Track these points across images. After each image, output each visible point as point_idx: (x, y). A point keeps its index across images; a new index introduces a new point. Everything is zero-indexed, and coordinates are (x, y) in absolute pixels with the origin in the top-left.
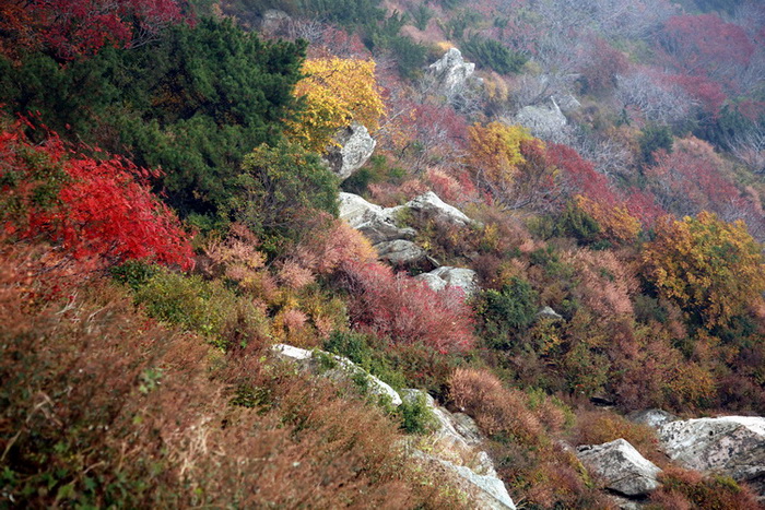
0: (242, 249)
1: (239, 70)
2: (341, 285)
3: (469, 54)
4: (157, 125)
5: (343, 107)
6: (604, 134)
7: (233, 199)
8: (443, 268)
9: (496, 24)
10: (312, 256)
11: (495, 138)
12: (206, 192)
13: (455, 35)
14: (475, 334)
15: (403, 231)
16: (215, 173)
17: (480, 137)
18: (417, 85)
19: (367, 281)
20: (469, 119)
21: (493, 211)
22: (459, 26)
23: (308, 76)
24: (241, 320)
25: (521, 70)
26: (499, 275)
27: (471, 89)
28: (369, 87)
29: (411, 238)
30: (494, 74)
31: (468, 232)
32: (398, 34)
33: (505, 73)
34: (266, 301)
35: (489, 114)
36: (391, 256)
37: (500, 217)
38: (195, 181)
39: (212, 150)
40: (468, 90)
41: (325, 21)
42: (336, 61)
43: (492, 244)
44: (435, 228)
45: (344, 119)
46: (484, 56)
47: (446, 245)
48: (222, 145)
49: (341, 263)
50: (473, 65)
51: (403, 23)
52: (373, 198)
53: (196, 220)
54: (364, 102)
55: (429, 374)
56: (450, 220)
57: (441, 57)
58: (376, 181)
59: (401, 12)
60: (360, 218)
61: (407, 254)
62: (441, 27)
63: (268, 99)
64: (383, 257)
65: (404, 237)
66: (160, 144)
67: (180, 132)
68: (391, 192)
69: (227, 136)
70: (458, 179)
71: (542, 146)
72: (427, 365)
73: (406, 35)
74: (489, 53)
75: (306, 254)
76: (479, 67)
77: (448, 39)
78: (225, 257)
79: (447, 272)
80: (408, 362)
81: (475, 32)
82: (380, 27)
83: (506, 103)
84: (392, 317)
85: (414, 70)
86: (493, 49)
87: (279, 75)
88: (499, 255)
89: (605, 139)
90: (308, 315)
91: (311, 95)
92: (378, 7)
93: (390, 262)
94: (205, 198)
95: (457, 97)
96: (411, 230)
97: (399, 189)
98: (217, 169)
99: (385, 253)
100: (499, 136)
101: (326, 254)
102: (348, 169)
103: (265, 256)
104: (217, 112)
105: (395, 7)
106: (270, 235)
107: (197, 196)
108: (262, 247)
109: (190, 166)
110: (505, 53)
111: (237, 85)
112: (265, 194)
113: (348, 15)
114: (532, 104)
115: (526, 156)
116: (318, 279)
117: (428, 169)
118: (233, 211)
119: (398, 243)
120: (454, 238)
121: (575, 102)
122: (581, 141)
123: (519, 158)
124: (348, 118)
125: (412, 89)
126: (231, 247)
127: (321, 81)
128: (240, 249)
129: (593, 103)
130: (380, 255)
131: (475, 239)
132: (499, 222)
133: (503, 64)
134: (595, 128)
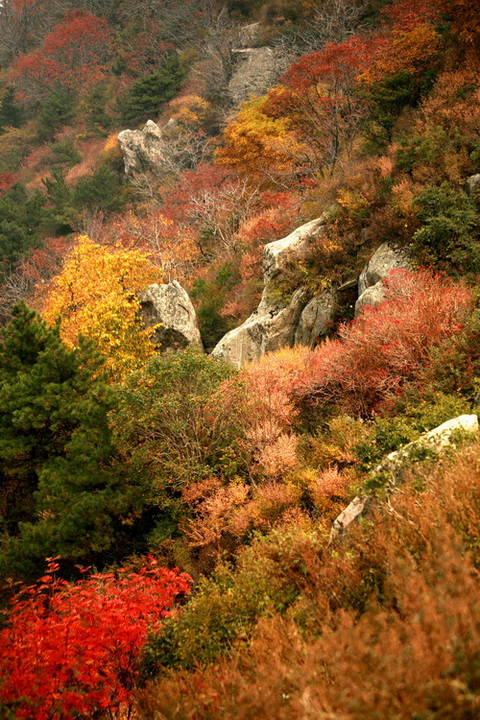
0: (218, 502)
1: (12, 398)
2: (318, 408)
3: (134, 121)
4: (27, 525)
5: (116, 299)
6: (307, 13)
7: (154, 482)
8: (361, 278)
9: (117, 73)
10: (267, 424)
11: (244, 141)
12: (131, 508)
13: (106, 126)
14: (456, 281)
15: (294, 303)
16: (114, 487)
17: (234, 156)
18: (140, 198)
19: (330, 375)
20: (208, 158)
21: (325, 186)
22: (98, 117)
23: (59, 321)
24: (275, 557)
25: (184, 71)
26: (402, 217)
27: (176, 138)
28: (109, 257)
29: (308, 297)
30: (173, 103)
31: (334, 228)
32: (72, 191)
33: (178, 90)
34: (292, 505)
35: (215, 132)
36: (316, 331)
37: (336, 181)
38: (111, 515)
39: (85, 478)
40: (175, 143)
41: (13, 269)
42: (59, 281)
43: (363, 206)
44: (310, 263)
45: (129, 305)
46: (147, 105)
47: (336, 260)
48: (86, 462)
49: (293, 395)
50: (150, 122)
51: (61, 180)
52: (239, 318)
53: (158, 537)
54: (122, 271)
55: (474, 359)
56: (310, 240)
57: (123, 154)
58: (221, 304)
59: (48, 175)
60: (254, 346)
61: (323, 312)
62: (88, 138)
63: (62, 381)
64: (312, 341)
65: (302, 306)
66: (50, 532)
67: (48, 503)
68: (243, 293)
69: (79, 451)
70: (267, 207)
71: (281, 91)
72: (463, 355)
73: (76, 182)
74: (145, 98)
75: (260, 431)
76: (155, 117)
77: (106, 136)
78: (217, 526)
79: (368, 275)
80: (447, 376)
81: (114, 101)
82: (53, 207)
83: (214, 107)
84: (385, 367)
85: (120, 193)
86: (144, 91)
87: (42, 354)
88: (379, 204)
89: (313, 14)
90: (332, 465)
91: (84, 329)
92: (29, 200)
93: (322, 337)
94: (138, 513)
95: (176, 159)
96: (299, 293)
97: (244, 282)
98: (112, 482)
99: (310, 337)
100: (243, 134)
101: (272, 406)
102: (189, 329)
103: (238, 479)
104: (47, 448)
105: (39, 179)
106: (218, 462)
107: (129, 522)
108: (226, 478)
109: (91, 511)
110: (155, 79)
111: (27, 409)
112: (167, 442)
113: (20, 238)
114: (229, 77)
115: (283, 114)
116: (298, 431)
117: (239, 236)
118: (169, 490)
119: (307, 316)
120: (332, 246)
121: (252, 27)
122: (301, 44)
123: (280, 125)
124: (130, 299)
125: (141, 206)
126: (208, 514)
127: (74, 308)
128: (215, 505)
129: (265, 7)
130: (307, 344)
131: (346, 223)
132: (342, 185)
133: (166, 87)
134: (294, 19)
